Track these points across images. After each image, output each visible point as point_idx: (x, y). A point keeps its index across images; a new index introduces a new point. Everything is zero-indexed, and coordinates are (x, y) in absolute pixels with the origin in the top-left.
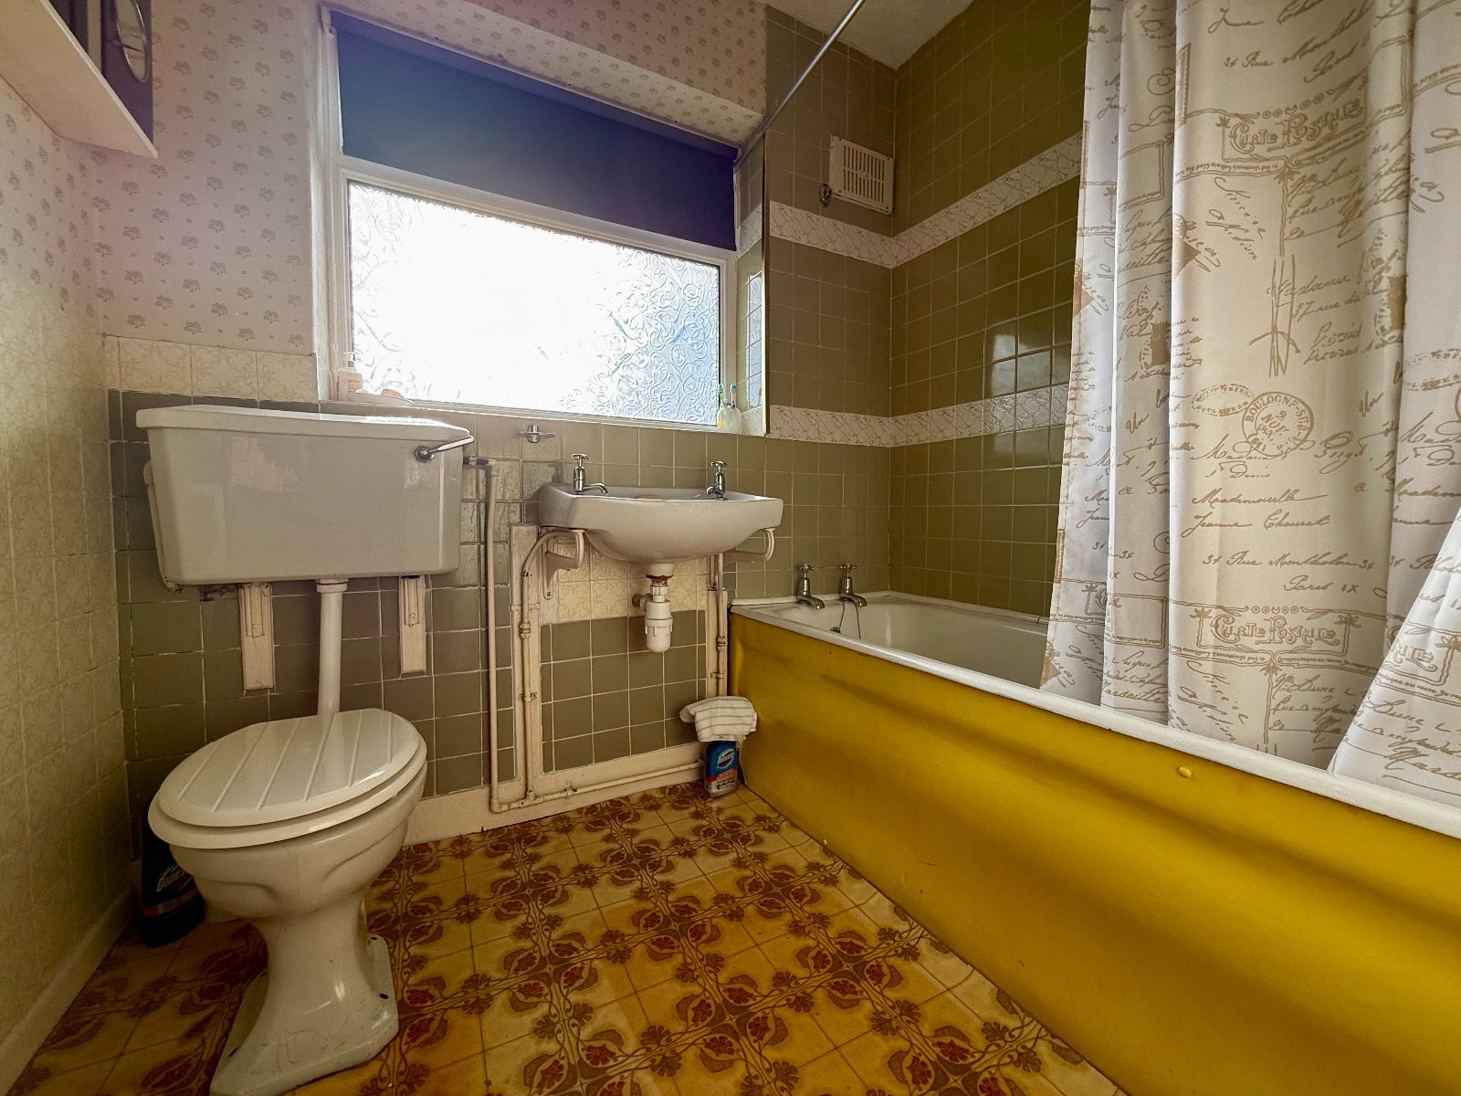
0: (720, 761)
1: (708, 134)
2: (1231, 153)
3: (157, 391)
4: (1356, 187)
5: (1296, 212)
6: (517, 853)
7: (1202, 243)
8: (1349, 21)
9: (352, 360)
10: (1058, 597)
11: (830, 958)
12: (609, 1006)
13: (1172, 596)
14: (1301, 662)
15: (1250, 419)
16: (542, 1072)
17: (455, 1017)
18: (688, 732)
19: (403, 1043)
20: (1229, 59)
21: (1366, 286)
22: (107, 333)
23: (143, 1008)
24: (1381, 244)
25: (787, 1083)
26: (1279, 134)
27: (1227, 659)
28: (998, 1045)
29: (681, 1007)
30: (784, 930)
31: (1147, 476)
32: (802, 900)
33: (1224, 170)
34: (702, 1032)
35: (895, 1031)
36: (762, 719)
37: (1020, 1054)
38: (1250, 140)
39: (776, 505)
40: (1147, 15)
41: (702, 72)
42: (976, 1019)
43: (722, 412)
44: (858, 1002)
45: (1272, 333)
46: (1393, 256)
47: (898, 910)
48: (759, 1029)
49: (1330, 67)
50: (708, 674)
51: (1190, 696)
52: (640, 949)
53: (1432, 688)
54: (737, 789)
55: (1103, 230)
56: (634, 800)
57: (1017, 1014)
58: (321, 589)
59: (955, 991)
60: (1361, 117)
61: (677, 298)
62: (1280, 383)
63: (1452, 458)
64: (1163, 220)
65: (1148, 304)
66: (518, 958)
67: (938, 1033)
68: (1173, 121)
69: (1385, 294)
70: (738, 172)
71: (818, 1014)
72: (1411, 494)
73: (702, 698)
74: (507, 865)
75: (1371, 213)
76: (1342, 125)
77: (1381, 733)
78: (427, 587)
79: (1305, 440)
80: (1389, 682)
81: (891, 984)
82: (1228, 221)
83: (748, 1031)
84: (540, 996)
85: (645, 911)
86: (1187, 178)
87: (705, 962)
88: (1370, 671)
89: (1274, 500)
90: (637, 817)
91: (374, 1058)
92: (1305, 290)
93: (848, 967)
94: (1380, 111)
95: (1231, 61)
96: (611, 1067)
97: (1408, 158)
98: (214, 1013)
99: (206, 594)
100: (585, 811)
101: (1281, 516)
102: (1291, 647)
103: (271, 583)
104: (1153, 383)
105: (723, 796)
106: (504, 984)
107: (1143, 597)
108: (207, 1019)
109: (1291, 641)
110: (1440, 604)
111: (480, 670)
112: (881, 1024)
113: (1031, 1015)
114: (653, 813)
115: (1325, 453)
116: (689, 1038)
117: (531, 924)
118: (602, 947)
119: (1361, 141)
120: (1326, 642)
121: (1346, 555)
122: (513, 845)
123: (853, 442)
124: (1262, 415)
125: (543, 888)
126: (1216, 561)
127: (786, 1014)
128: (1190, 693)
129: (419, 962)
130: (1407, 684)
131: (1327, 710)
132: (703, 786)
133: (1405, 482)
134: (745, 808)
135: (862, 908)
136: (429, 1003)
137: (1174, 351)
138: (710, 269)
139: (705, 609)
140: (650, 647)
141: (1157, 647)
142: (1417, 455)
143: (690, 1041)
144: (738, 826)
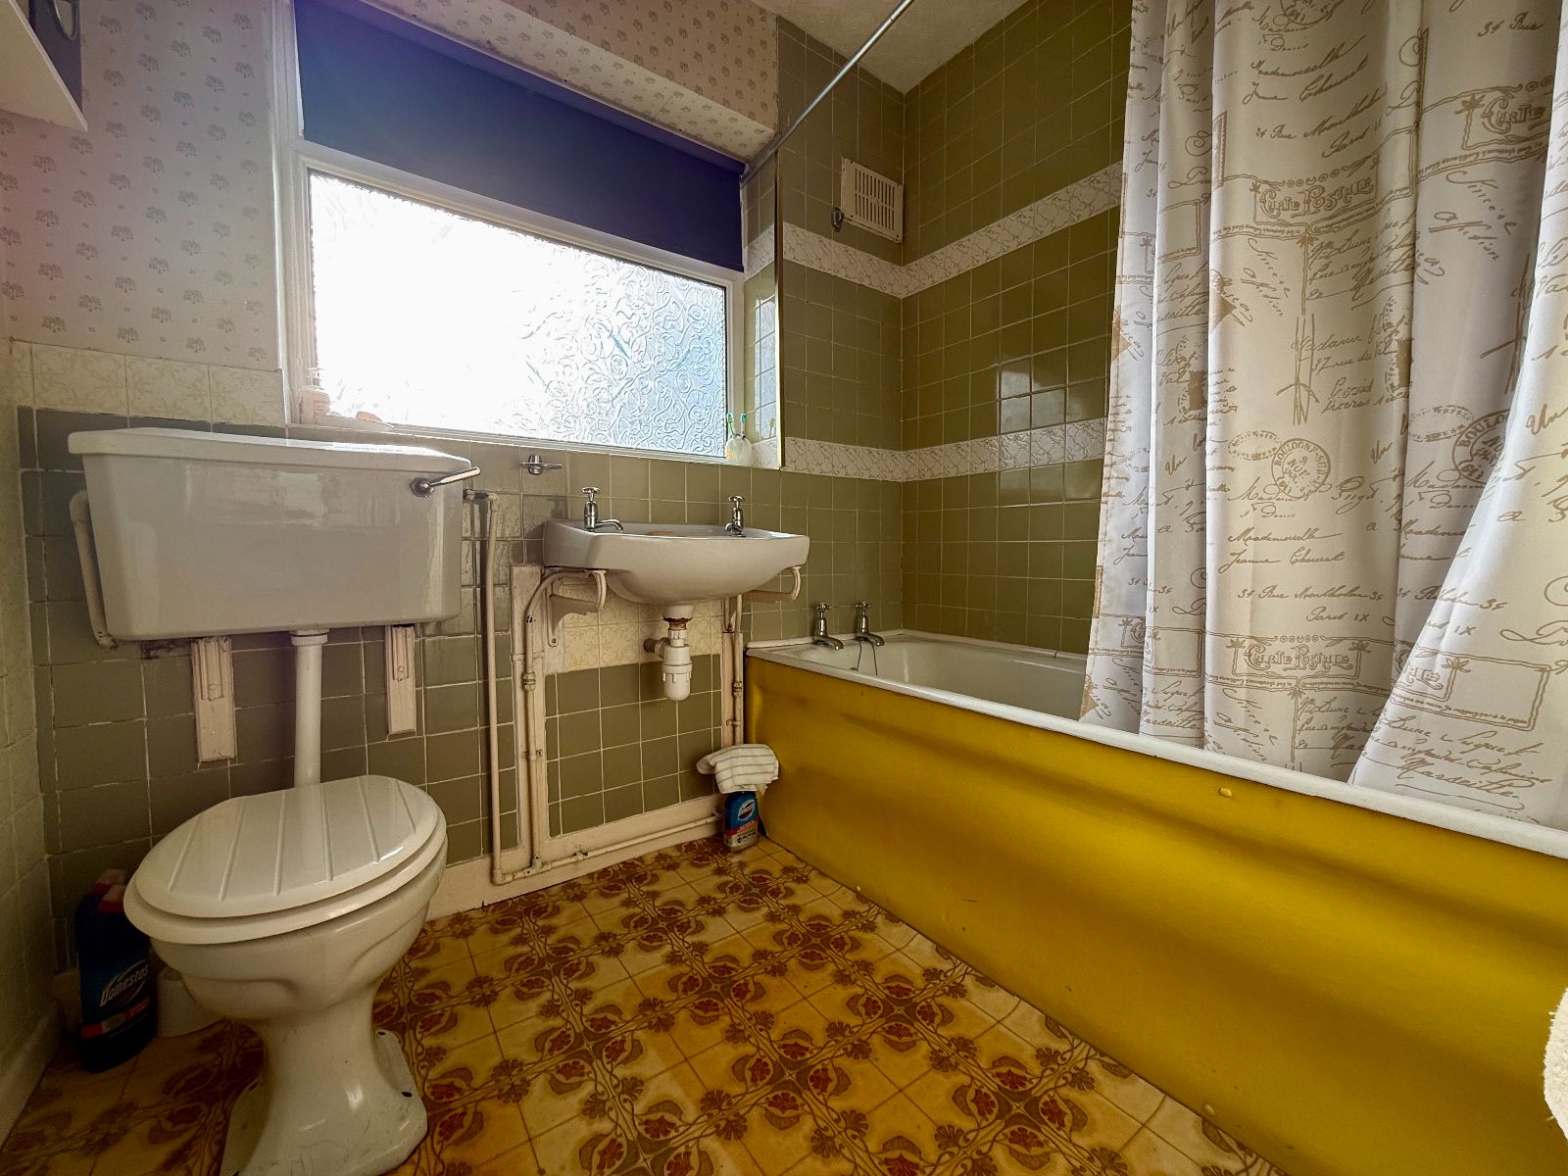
0: (740, 813)
1: (714, 146)
2: (1262, 217)
3: (82, 409)
4: (1367, 257)
5: (1315, 274)
6: (529, 925)
7: (1237, 299)
8: (1362, 107)
9: (316, 377)
10: (1097, 631)
11: (880, 1004)
12: (661, 1077)
13: (1209, 627)
14: (1321, 686)
15: (1278, 463)
16: (599, 1153)
17: (491, 1108)
18: (707, 783)
19: (435, 1144)
20: (1259, 129)
21: (1377, 346)
22: (14, 337)
23: (100, 1142)
24: (1391, 310)
25: (858, 1131)
26: (1301, 202)
27: (1259, 685)
28: (1052, 1069)
29: (737, 1068)
30: (829, 981)
31: (1186, 515)
32: (843, 949)
33: (1255, 233)
34: (764, 1091)
35: (955, 1067)
36: (785, 766)
37: (1073, 1075)
38: (1277, 206)
39: (801, 543)
40: (1184, 79)
41: (712, 80)
42: (1029, 1047)
43: (731, 443)
44: (914, 1043)
45: (1296, 384)
46: (1401, 321)
47: (940, 950)
48: (821, 1081)
49: (1345, 146)
50: (724, 722)
51: (1226, 721)
52: (683, 1015)
53: (1439, 704)
54: (758, 842)
55: (1140, 279)
56: (649, 860)
57: (1067, 1038)
58: (296, 641)
59: (1007, 1022)
60: (1373, 194)
61: (681, 319)
62: (1301, 431)
63: (1449, 502)
64: (1200, 274)
65: (1187, 352)
66: (550, 1038)
67: (994, 1065)
68: (1209, 182)
69: (1394, 354)
70: (745, 188)
71: (877, 1059)
72: (1416, 533)
73: (718, 748)
74: (519, 940)
75: (1380, 283)
76: (1355, 200)
77: (1395, 746)
78: (417, 637)
79: (1323, 483)
80: (1402, 700)
81: (944, 1022)
82: (1259, 280)
83: (810, 1084)
84: (582, 1075)
85: (682, 975)
86: (1223, 237)
87: (754, 1021)
88: (1384, 692)
89: (1299, 538)
90: (655, 879)
91: (405, 1163)
92: (1323, 346)
93: (899, 1010)
94: (1392, 192)
95: (1261, 131)
96: (675, 1137)
97: (1414, 235)
98: (195, 1138)
99: (148, 651)
100: (596, 876)
101: (1304, 552)
102: (1312, 673)
103: (230, 636)
104: (1190, 428)
105: (744, 849)
106: (539, 1068)
107: (1181, 630)
108: (188, 1145)
109: (1313, 668)
110: (1445, 631)
111: (479, 728)
112: (940, 1063)
113: (1079, 1038)
114: (671, 873)
115: (1340, 495)
116: (751, 1099)
117: (558, 1000)
118: (641, 1017)
119: (1372, 215)
120: (1342, 667)
121: (1358, 588)
122: (521, 918)
123: (866, 477)
124: (1288, 460)
125: (563, 960)
126: (1249, 594)
127: (845, 1063)
128: (1225, 718)
129: (435, 1055)
130: (1417, 701)
131: (1342, 729)
132: (722, 841)
133: (1411, 522)
134: (771, 860)
135: (904, 951)
136: (457, 1097)
137: (1211, 398)
138: (715, 290)
139: (720, 652)
140: (669, 695)
141: (1193, 676)
142: (1421, 499)
143: (753, 1102)
144: (765, 880)
